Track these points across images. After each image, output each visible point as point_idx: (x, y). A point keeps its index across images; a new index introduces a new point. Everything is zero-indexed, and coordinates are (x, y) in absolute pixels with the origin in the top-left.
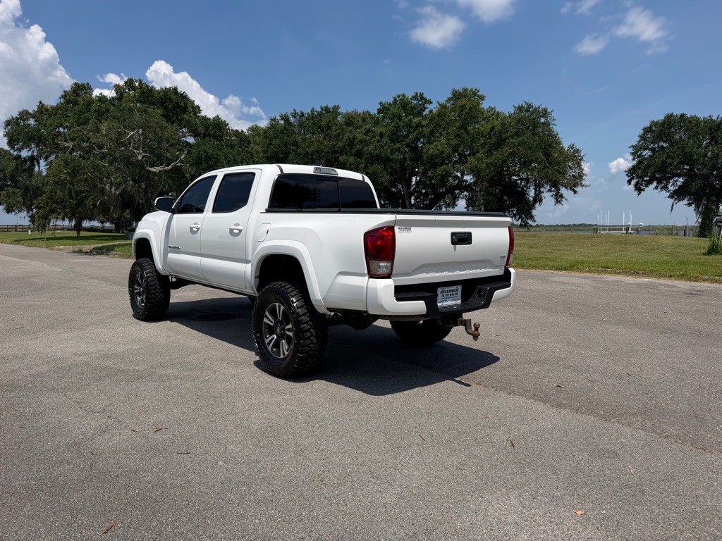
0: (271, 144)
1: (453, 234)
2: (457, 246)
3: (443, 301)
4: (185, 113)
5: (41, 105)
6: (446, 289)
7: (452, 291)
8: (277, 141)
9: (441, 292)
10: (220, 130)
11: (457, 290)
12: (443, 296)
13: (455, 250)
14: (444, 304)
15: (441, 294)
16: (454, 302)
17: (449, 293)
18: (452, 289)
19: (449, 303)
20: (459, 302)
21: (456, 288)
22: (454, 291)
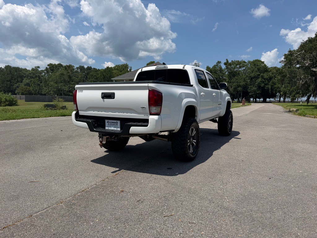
2: (105, 99)
3: (109, 127)
6: (110, 121)
9: (108, 122)
11: (117, 123)
12: (109, 124)
13: (104, 101)
14: (109, 128)
15: (108, 123)
16: (116, 129)
17: (112, 124)
18: (113, 121)
19: (112, 128)
20: (119, 129)
21: (116, 122)
22: (115, 123)
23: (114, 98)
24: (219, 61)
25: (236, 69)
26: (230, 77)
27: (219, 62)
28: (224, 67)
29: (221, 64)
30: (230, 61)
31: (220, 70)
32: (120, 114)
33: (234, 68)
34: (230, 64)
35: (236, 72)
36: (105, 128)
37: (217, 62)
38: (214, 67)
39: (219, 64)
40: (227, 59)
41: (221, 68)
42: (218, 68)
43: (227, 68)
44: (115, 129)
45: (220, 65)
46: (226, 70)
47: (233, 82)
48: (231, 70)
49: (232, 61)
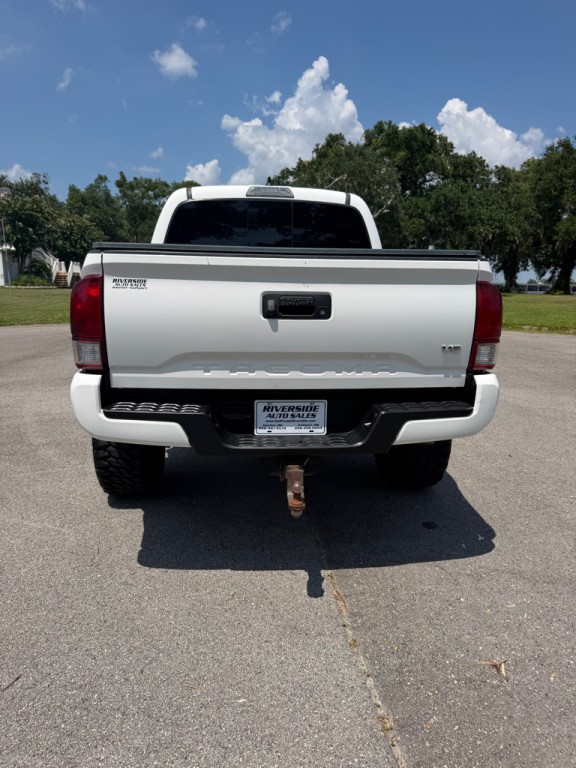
0: (540, 180)
1: (266, 297)
2: (282, 321)
3: (271, 426)
4: (429, 152)
5: (301, 162)
6: (279, 404)
7: (298, 409)
8: (550, 175)
9: (266, 409)
10: (471, 168)
11: (315, 409)
12: (271, 416)
13: (275, 328)
14: (276, 431)
15: (266, 413)
16: (307, 431)
17: (290, 413)
18: (296, 405)
19: (290, 430)
20: (321, 431)
21: (308, 404)
22: (305, 409)
23: (327, 315)
24: (103, 174)
25: (145, 201)
26: (135, 219)
27: (102, 179)
28: (115, 192)
29: (108, 184)
30: (129, 179)
31: (106, 201)
32: (343, 375)
33: (142, 198)
34: (132, 187)
35: (145, 208)
36: (252, 431)
37: (96, 176)
38: (91, 188)
39: (103, 185)
40: (121, 173)
41: (107, 194)
42: (100, 194)
43: (125, 195)
44: (304, 431)
45: (105, 186)
46: (121, 201)
47: (141, 234)
48: (133, 202)
49: (135, 179)
